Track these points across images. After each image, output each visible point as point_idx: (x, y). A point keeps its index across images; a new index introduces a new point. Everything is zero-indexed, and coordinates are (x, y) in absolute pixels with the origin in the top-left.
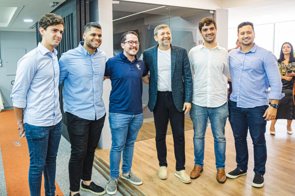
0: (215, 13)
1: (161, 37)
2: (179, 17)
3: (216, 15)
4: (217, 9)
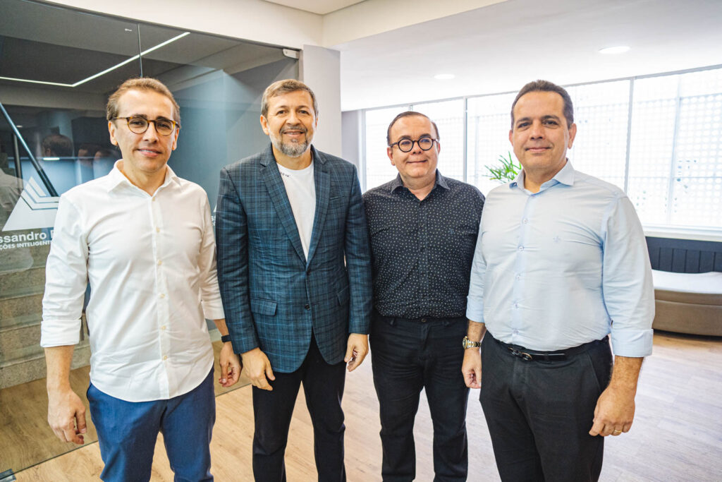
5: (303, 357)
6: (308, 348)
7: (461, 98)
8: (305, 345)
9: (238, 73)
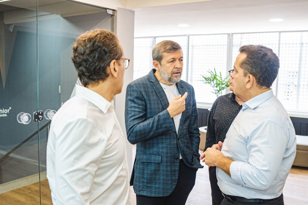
0: (115, 15)
2: (59, 16)
3: (116, 17)
4: (118, 8)
5: (174, 187)
6: (177, 181)
7: (185, 35)
8: (175, 180)
9: (67, 17)
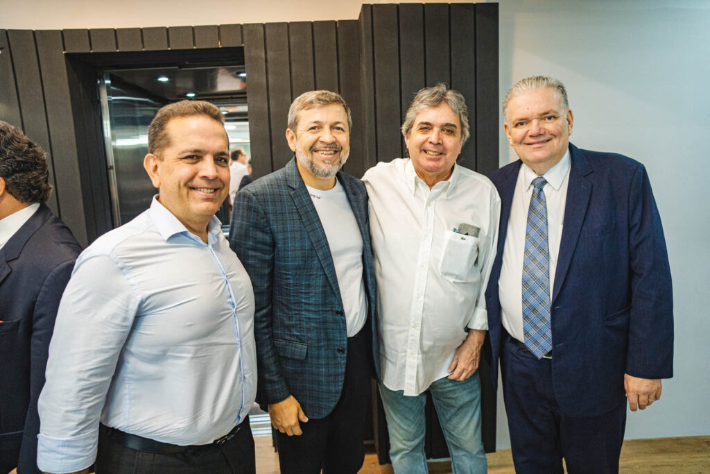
1: (309, 138)
